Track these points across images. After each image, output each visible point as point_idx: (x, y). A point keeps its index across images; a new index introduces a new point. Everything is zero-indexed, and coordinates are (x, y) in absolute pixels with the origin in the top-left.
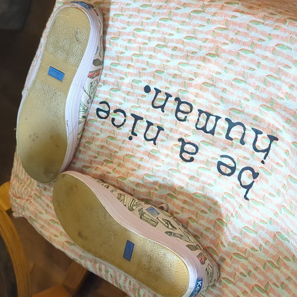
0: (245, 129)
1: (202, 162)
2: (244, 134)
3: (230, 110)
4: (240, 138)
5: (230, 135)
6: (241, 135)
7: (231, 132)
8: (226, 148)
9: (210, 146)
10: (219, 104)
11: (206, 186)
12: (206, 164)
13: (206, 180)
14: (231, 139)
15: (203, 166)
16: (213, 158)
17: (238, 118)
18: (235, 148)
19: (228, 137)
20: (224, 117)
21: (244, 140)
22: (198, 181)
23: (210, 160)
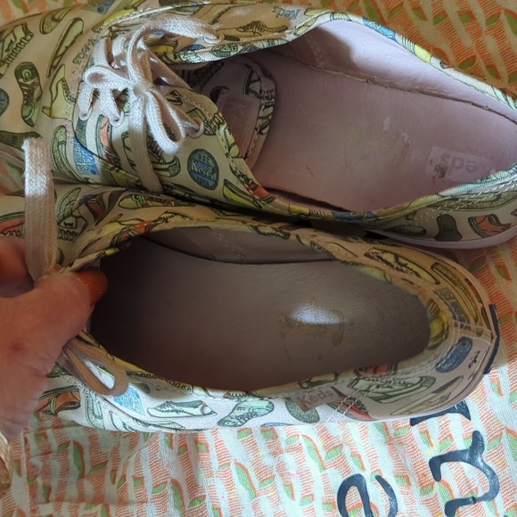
0: (489, 497)
1: (326, 436)
2: (475, 500)
3: (509, 431)
4: (457, 495)
5: (445, 467)
6: (466, 494)
7: (454, 464)
8: (409, 484)
9: (381, 437)
10: (500, 392)
11: (279, 481)
12: (327, 448)
13: (292, 471)
14: (437, 476)
15: (319, 444)
16: (356, 455)
17: (504, 465)
18: (427, 503)
19: (435, 464)
20: (477, 424)
21: (460, 509)
22: (274, 454)
23: (346, 451)
